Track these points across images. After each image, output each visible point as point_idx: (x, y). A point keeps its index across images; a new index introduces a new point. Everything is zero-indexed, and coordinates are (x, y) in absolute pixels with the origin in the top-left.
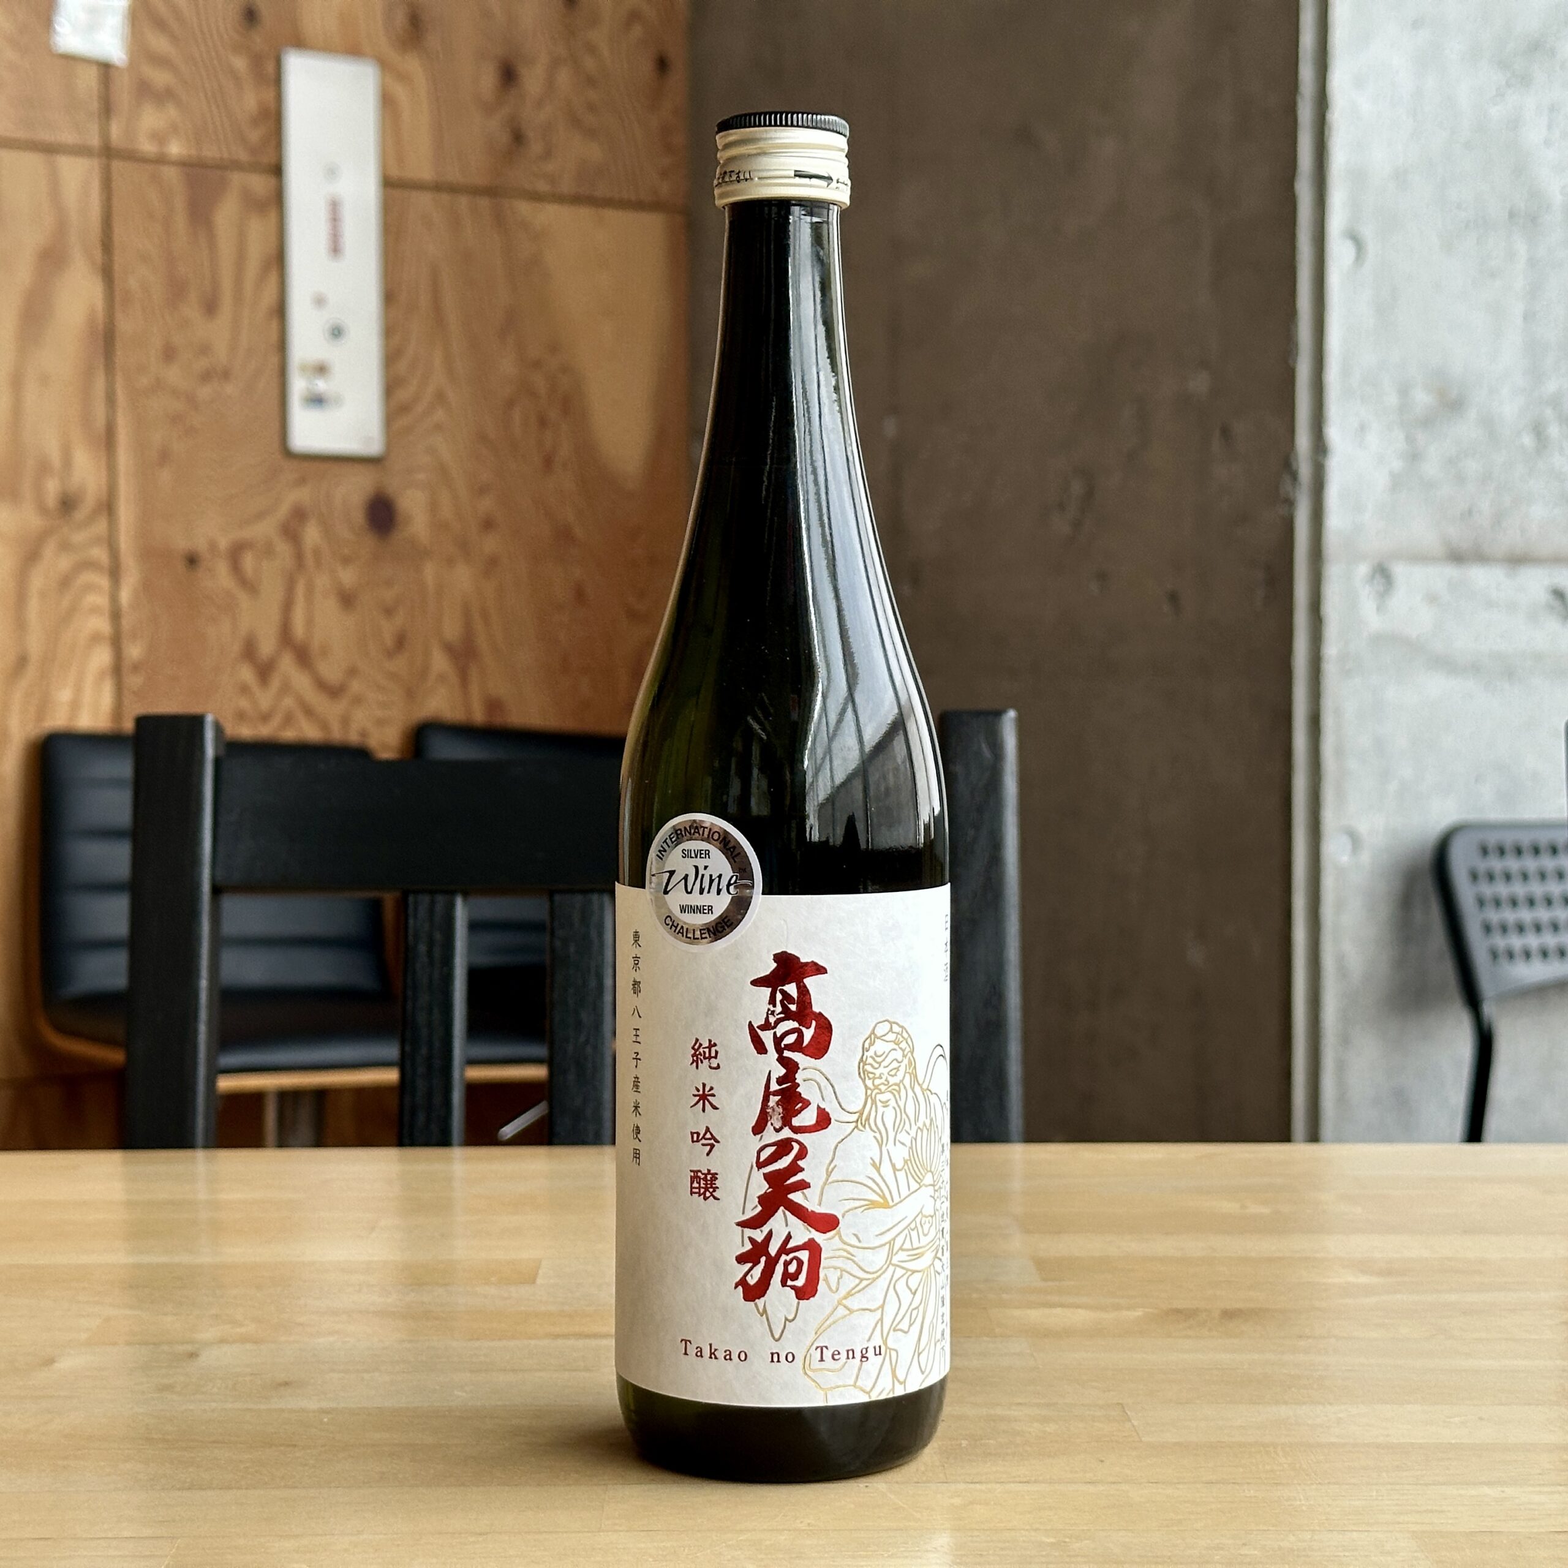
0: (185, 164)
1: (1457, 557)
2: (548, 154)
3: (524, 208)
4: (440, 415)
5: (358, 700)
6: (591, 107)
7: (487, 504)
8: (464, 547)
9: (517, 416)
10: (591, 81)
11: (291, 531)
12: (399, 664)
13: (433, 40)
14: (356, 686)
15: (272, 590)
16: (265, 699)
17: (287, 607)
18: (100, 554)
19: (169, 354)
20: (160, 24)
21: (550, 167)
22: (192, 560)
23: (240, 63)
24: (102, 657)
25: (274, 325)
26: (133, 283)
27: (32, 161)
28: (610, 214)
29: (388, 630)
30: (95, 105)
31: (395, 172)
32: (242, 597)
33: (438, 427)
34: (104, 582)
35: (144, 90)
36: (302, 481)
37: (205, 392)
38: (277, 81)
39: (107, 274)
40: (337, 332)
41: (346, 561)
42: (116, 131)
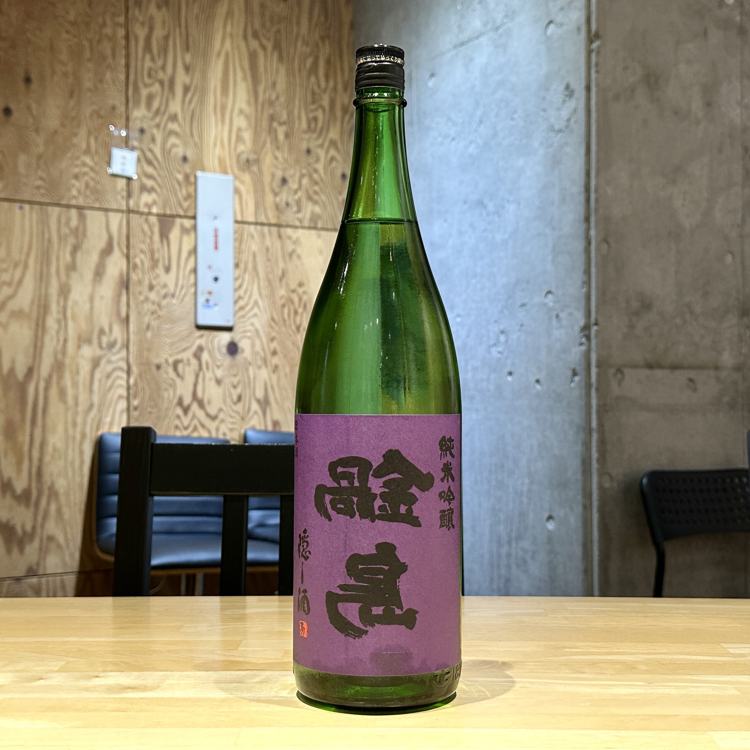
0: (158, 215)
1: (650, 366)
2: (299, 211)
3: (289, 231)
4: (256, 310)
5: (222, 421)
6: (316, 193)
7: (274, 345)
8: (265, 361)
9: (286, 311)
10: (316, 183)
11: (197, 355)
12: (239, 407)
13: (255, 168)
14: (221, 416)
15: (190, 379)
16: (186, 421)
17: (195, 385)
18: (124, 365)
19: (151, 288)
20: (149, 163)
21: (300, 216)
22: (158, 367)
23: (180, 177)
24: (123, 404)
25: (192, 276)
26: (138, 261)
27: (100, 215)
28: (323, 233)
29: (235, 394)
30: (125, 194)
31: (239, 218)
32: (178, 381)
33: (255, 315)
34: (124, 376)
35: (143, 188)
36: (202, 336)
37: (164, 302)
38: (195, 183)
39: (128, 257)
40: (216, 279)
41: (218, 367)
42: (132, 202)
